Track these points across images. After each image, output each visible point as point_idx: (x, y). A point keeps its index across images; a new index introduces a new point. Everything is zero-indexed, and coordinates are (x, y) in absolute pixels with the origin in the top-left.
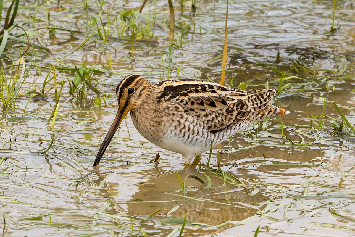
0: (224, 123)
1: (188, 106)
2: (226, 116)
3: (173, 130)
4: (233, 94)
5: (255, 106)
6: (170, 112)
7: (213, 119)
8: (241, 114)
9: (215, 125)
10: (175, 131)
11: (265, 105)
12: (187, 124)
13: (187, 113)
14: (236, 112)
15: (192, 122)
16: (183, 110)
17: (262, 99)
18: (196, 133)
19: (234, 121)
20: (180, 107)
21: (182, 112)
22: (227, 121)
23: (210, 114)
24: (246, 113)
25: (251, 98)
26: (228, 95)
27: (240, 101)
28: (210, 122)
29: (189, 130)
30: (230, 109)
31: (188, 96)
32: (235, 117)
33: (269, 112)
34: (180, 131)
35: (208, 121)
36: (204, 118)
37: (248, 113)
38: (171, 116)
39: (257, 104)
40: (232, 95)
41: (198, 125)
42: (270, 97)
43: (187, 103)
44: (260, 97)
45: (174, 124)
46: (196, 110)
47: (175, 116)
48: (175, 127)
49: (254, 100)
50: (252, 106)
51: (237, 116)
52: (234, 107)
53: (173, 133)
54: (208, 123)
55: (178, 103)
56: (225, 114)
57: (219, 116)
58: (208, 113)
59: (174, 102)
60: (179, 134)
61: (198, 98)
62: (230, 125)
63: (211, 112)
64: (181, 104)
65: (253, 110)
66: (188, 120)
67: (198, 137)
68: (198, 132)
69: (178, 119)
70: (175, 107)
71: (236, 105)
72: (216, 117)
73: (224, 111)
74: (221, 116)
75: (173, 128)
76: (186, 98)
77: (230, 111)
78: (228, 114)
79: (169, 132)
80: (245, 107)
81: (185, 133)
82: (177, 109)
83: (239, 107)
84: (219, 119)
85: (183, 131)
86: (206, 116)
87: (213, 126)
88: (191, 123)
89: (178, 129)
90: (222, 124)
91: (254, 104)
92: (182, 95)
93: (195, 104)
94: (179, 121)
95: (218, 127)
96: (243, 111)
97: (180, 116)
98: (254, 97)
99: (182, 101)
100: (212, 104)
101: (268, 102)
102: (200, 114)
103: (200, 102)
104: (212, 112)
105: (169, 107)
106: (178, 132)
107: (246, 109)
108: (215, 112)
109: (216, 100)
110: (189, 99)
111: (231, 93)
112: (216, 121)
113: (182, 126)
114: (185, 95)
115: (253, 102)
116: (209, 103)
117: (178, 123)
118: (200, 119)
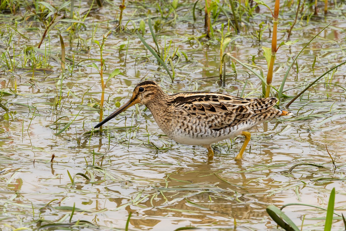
0: (224, 123)
1: (191, 111)
2: (225, 118)
3: (179, 129)
6: (176, 115)
7: (213, 120)
8: (240, 116)
9: (215, 125)
10: (181, 130)
11: (266, 109)
12: (190, 124)
13: (190, 116)
14: (236, 114)
15: (194, 122)
16: (187, 114)
18: (199, 131)
19: (233, 121)
20: (184, 112)
21: (186, 115)
22: (226, 122)
23: (210, 117)
24: (246, 115)
25: (252, 104)
27: (241, 107)
28: (210, 123)
29: (192, 129)
30: (229, 112)
31: (192, 103)
32: (234, 118)
33: (272, 114)
34: (185, 130)
35: (208, 122)
36: (205, 120)
37: (248, 115)
38: (177, 119)
39: (257, 108)
40: (234, 103)
41: (200, 125)
42: (272, 104)
43: (190, 109)
44: (261, 103)
45: (180, 125)
46: (197, 114)
47: (180, 118)
48: (180, 127)
49: (255, 106)
50: (252, 110)
51: (236, 117)
53: (180, 131)
54: (208, 123)
55: (183, 109)
56: (224, 116)
57: (219, 118)
58: (208, 116)
59: (180, 108)
60: (184, 132)
61: (200, 105)
62: (231, 124)
63: (210, 115)
64: (185, 109)
65: (252, 113)
66: (191, 121)
67: (201, 134)
68: (201, 131)
69: (182, 121)
70: (180, 112)
71: (236, 109)
72: (216, 118)
73: (223, 114)
74: (220, 117)
75: (179, 128)
76: (190, 105)
77: (229, 114)
78: (227, 116)
79: (176, 130)
80: (245, 110)
81: (189, 131)
82: (182, 113)
83: (238, 111)
84: (219, 120)
85: (187, 130)
87: (214, 126)
88: (194, 124)
89: (183, 128)
90: (222, 124)
91: (254, 108)
92: (187, 103)
93: (197, 109)
94: (183, 122)
95: (219, 126)
97: (184, 119)
98: (256, 103)
99: (186, 107)
100: (212, 109)
101: (270, 107)
102: (200, 117)
103: (201, 108)
104: (212, 115)
105: (176, 112)
107: (245, 112)
108: (215, 115)
109: (216, 107)
110: (192, 106)
111: (234, 101)
112: (216, 122)
113: (186, 126)
114: (190, 103)
116: (210, 108)
117: (182, 124)
118: (201, 120)
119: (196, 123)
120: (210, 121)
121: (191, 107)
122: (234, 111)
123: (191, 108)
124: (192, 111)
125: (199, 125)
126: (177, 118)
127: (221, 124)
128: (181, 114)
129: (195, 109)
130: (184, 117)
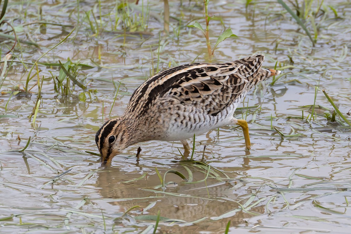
0: (222, 103)
2: (222, 96)
3: (175, 123)
4: (223, 71)
5: (248, 76)
6: (166, 107)
7: (211, 103)
8: (236, 89)
9: (214, 109)
10: (177, 124)
11: (257, 71)
12: (186, 114)
13: (183, 104)
14: (231, 88)
15: (190, 110)
16: (179, 102)
17: (253, 67)
18: (198, 120)
19: (231, 98)
20: (174, 99)
21: (178, 104)
22: (225, 101)
23: (207, 99)
24: (241, 86)
25: (241, 70)
26: (219, 73)
27: (232, 76)
29: (190, 120)
30: (225, 87)
31: (180, 87)
32: (231, 94)
33: (261, 77)
34: (182, 122)
35: (206, 106)
36: (202, 104)
37: (243, 85)
39: (249, 74)
40: (222, 73)
41: (198, 113)
42: (260, 63)
44: (250, 65)
45: (174, 117)
46: (192, 99)
47: (172, 109)
48: (176, 120)
49: (245, 71)
50: (245, 77)
51: (233, 92)
52: (228, 84)
53: (175, 126)
54: (206, 108)
55: (173, 97)
56: (221, 94)
57: (216, 98)
58: (204, 98)
59: (167, 96)
60: (181, 125)
61: (191, 87)
62: (228, 103)
63: (207, 97)
64: (176, 96)
65: (246, 81)
66: (186, 110)
67: (200, 123)
68: (200, 119)
69: (176, 111)
70: (170, 101)
71: (229, 81)
72: (213, 99)
73: (219, 92)
74: (218, 97)
75: (174, 121)
76: (179, 90)
77: (225, 89)
78: (224, 93)
79: (171, 126)
80: (239, 80)
81: (187, 123)
82: (172, 102)
83: (233, 83)
84: (217, 101)
85: (184, 122)
86: (203, 101)
87: (212, 110)
89: (179, 121)
90: (221, 105)
91: (246, 75)
92: (173, 87)
93: (189, 93)
94: (177, 113)
95: (217, 109)
96: (238, 85)
97: (178, 108)
98: (244, 67)
99: (175, 93)
100: (206, 89)
101: (259, 68)
102: (196, 102)
103: (193, 90)
104: (208, 95)
105: (164, 103)
106: (180, 124)
107: (240, 83)
108: (211, 95)
109: (209, 84)
110: (182, 89)
111: (221, 70)
112: (214, 104)
113: (182, 118)
114: (177, 86)
115: (244, 73)
116: (203, 88)
117: (177, 116)
118: (198, 106)
119: (192, 111)
120: (207, 105)
121: (181, 91)
122: (229, 85)
123: (182, 93)
124: (184, 97)
125: (196, 112)
126: (167, 110)
127: (219, 106)
128: (171, 104)
129: (187, 93)
130: (177, 107)
